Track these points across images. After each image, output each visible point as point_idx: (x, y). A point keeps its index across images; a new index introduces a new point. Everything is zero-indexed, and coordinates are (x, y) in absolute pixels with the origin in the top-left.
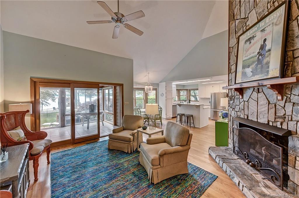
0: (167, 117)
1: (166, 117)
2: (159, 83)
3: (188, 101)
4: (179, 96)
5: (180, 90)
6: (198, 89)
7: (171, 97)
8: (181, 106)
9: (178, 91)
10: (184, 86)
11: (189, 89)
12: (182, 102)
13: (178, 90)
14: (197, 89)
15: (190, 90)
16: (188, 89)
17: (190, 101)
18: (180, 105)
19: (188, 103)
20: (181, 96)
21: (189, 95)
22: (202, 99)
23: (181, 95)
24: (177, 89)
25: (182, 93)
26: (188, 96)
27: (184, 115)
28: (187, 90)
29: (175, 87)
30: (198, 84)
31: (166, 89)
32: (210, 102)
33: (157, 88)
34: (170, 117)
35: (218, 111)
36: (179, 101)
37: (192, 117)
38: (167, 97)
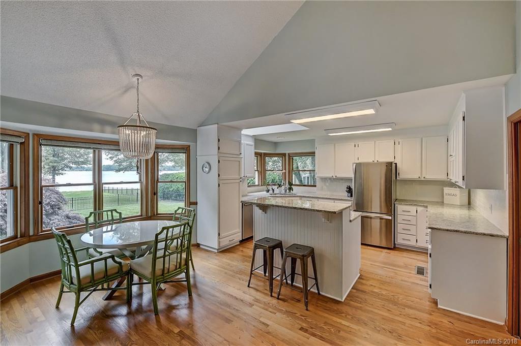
1: (219, 242)
2: (198, 129)
3: (287, 186)
4: (262, 171)
5: (266, 155)
6: (314, 153)
7: (237, 177)
8: (268, 211)
9: (261, 157)
10: (276, 144)
11: (288, 154)
13: (260, 154)
15: (291, 156)
16: (287, 152)
17: (291, 184)
18: (264, 208)
19: (288, 191)
20: (268, 173)
21: (289, 170)
22: (324, 179)
23: (269, 169)
24: (256, 153)
25: (270, 163)
26: (285, 173)
27: (279, 245)
28: (284, 155)
29: (252, 143)
30: (314, 140)
31: (219, 149)
32: (347, 188)
33: (189, 146)
34: (233, 240)
35: (371, 218)
36: (262, 185)
37: (312, 258)
38: (222, 177)
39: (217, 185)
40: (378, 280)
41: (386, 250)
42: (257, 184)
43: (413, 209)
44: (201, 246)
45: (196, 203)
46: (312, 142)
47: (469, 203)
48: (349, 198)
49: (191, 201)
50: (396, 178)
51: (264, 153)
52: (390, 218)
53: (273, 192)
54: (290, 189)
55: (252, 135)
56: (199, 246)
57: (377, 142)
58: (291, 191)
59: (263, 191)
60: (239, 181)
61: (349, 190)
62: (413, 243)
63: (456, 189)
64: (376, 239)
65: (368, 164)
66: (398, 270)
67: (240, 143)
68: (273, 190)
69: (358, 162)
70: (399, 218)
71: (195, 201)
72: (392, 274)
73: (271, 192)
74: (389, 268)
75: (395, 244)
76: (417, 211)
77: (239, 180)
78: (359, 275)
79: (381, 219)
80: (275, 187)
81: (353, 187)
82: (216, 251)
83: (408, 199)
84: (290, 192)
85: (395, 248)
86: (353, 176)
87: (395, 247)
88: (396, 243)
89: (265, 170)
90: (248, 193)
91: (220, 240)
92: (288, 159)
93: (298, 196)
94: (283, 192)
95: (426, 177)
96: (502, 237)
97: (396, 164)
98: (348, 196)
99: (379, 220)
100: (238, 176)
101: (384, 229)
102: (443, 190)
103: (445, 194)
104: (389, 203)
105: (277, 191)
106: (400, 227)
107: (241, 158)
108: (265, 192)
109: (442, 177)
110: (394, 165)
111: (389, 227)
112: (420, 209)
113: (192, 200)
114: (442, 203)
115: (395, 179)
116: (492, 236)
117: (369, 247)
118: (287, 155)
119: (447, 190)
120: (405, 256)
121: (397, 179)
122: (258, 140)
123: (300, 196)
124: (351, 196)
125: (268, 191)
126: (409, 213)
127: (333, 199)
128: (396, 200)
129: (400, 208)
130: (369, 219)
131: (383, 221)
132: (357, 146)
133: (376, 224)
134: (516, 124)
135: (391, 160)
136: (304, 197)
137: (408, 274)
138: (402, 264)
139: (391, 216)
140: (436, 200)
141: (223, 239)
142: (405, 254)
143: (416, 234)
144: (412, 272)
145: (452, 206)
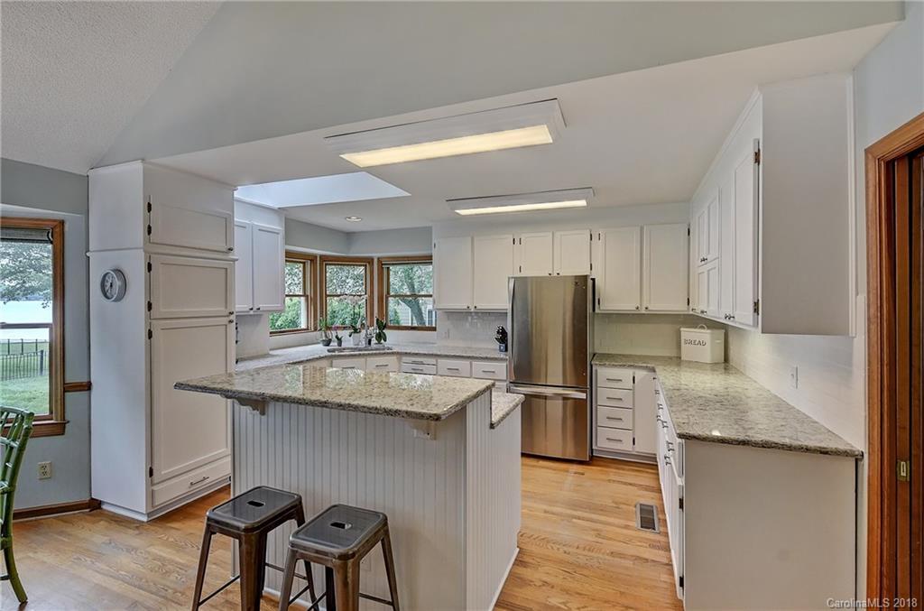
0: (159, 500)
1: (151, 495)
2: (91, 173)
3: (374, 330)
4: (317, 297)
5: (326, 260)
6: (431, 257)
9: (314, 265)
10: (349, 236)
11: (378, 259)
12: (332, 334)
13: (312, 259)
14: (427, 260)
15: (385, 264)
16: (375, 255)
17: (382, 326)
19: (374, 341)
20: (331, 300)
21: (380, 295)
22: (452, 313)
23: (333, 290)
24: (298, 255)
28: (370, 261)
29: (278, 226)
30: (430, 228)
31: (149, 232)
32: (498, 332)
33: (62, 223)
34: (205, 479)
35: (546, 398)
36: (315, 330)
37: (383, 545)
38: (162, 310)
39: (144, 334)
40: (561, 562)
41: (574, 468)
42: (303, 326)
43: (625, 374)
44: (104, 507)
45: (87, 387)
46: (426, 232)
47: (726, 360)
48: (502, 355)
49: (68, 380)
50: (594, 310)
51: (321, 256)
52: (583, 396)
53: (340, 344)
54: (381, 337)
55: (277, 206)
56: (100, 508)
57: (558, 234)
58: (382, 341)
59: (319, 343)
60: (225, 320)
61: (503, 336)
62: (626, 446)
63: (703, 331)
64: (555, 443)
65: (539, 281)
66: (601, 522)
67: (227, 222)
68: (339, 340)
69: (518, 275)
70: (602, 395)
71: (84, 380)
72: (591, 538)
73: (334, 344)
74: (583, 519)
75: (592, 450)
76: (634, 378)
77: (228, 319)
78: (518, 549)
79: (565, 398)
80: (344, 334)
81: (509, 330)
82: (145, 519)
83: (614, 352)
84: (379, 343)
85: (593, 460)
86: (508, 306)
87: (592, 457)
88: (594, 447)
89: (324, 296)
90: (271, 350)
91: (155, 488)
92: (377, 269)
93: (393, 353)
94: (363, 344)
95: (650, 308)
96: (846, 454)
97: (593, 280)
98: (501, 351)
99: (561, 402)
100: (223, 309)
101: (570, 422)
102: (680, 332)
103: (683, 341)
104: (581, 364)
105: (349, 341)
106: (602, 413)
107: (234, 260)
108: (321, 346)
109: (678, 307)
110: (590, 283)
111: (581, 415)
112: (640, 374)
113: (71, 378)
114: (677, 361)
115: (591, 311)
116: (824, 452)
117: (542, 463)
118: (376, 261)
119: (687, 333)
120: (613, 477)
121: (597, 311)
122: (293, 222)
123: (398, 353)
124: (506, 350)
125: (328, 343)
126: (619, 383)
127: (469, 357)
128: (594, 355)
129: (603, 373)
130: (542, 401)
131: (569, 402)
132: (517, 241)
133: (555, 410)
134: (890, 165)
135: (584, 271)
136: (406, 354)
137: (625, 531)
138: (609, 502)
139: (586, 392)
140: (667, 353)
141: (165, 484)
142: (613, 473)
143: (634, 426)
144: (631, 524)
145: (696, 365)
